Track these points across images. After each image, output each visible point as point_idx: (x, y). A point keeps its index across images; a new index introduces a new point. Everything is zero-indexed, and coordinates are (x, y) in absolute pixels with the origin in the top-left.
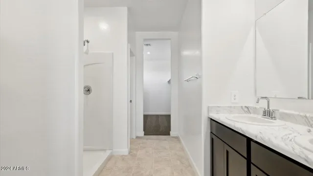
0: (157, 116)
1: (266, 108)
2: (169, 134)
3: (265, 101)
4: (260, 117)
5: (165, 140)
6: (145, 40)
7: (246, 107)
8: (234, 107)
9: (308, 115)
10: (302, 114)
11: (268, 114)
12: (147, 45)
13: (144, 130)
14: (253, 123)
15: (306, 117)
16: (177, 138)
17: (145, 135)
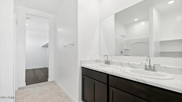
0: (34, 70)
1: (106, 60)
2: (47, 81)
3: (106, 57)
4: (104, 64)
5: (45, 85)
6: (27, 14)
7: (96, 60)
8: (92, 60)
9: (121, 62)
10: (119, 61)
11: (107, 63)
12: (28, 18)
13: (26, 81)
14: (101, 67)
15: (120, 62)
16: (54, 82)
17: (27, 85)
